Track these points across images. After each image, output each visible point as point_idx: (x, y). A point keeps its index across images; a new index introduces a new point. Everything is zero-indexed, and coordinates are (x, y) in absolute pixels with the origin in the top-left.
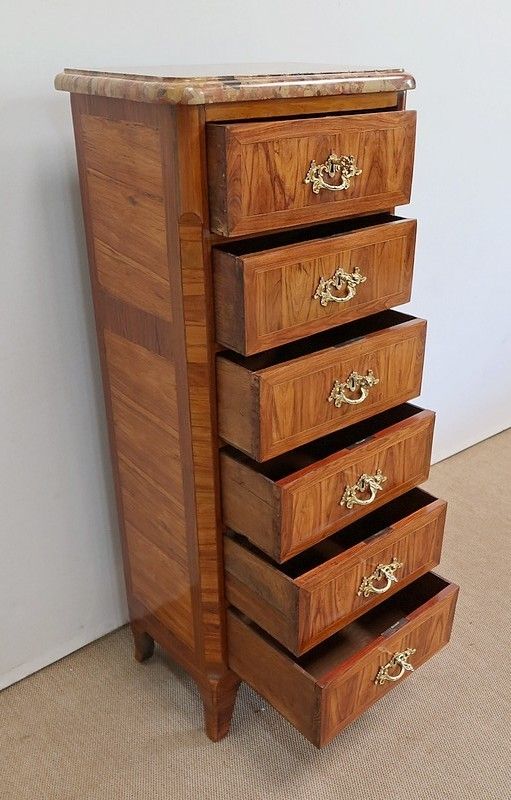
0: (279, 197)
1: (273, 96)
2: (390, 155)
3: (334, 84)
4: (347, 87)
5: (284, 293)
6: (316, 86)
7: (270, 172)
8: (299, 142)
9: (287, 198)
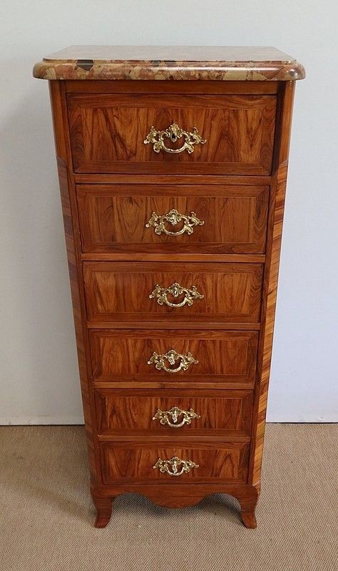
0: (120, 150)
1: (122, 78)
2: (243, 132)
3: (189, 71)
4: (205, 74)
5: (116, 216)
6: (168, 71)
7: (110, 131)
8: (138, 110)
9: (128, 152)
